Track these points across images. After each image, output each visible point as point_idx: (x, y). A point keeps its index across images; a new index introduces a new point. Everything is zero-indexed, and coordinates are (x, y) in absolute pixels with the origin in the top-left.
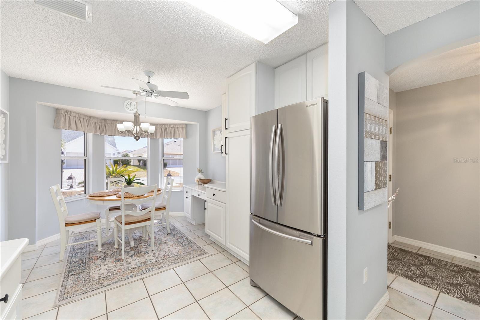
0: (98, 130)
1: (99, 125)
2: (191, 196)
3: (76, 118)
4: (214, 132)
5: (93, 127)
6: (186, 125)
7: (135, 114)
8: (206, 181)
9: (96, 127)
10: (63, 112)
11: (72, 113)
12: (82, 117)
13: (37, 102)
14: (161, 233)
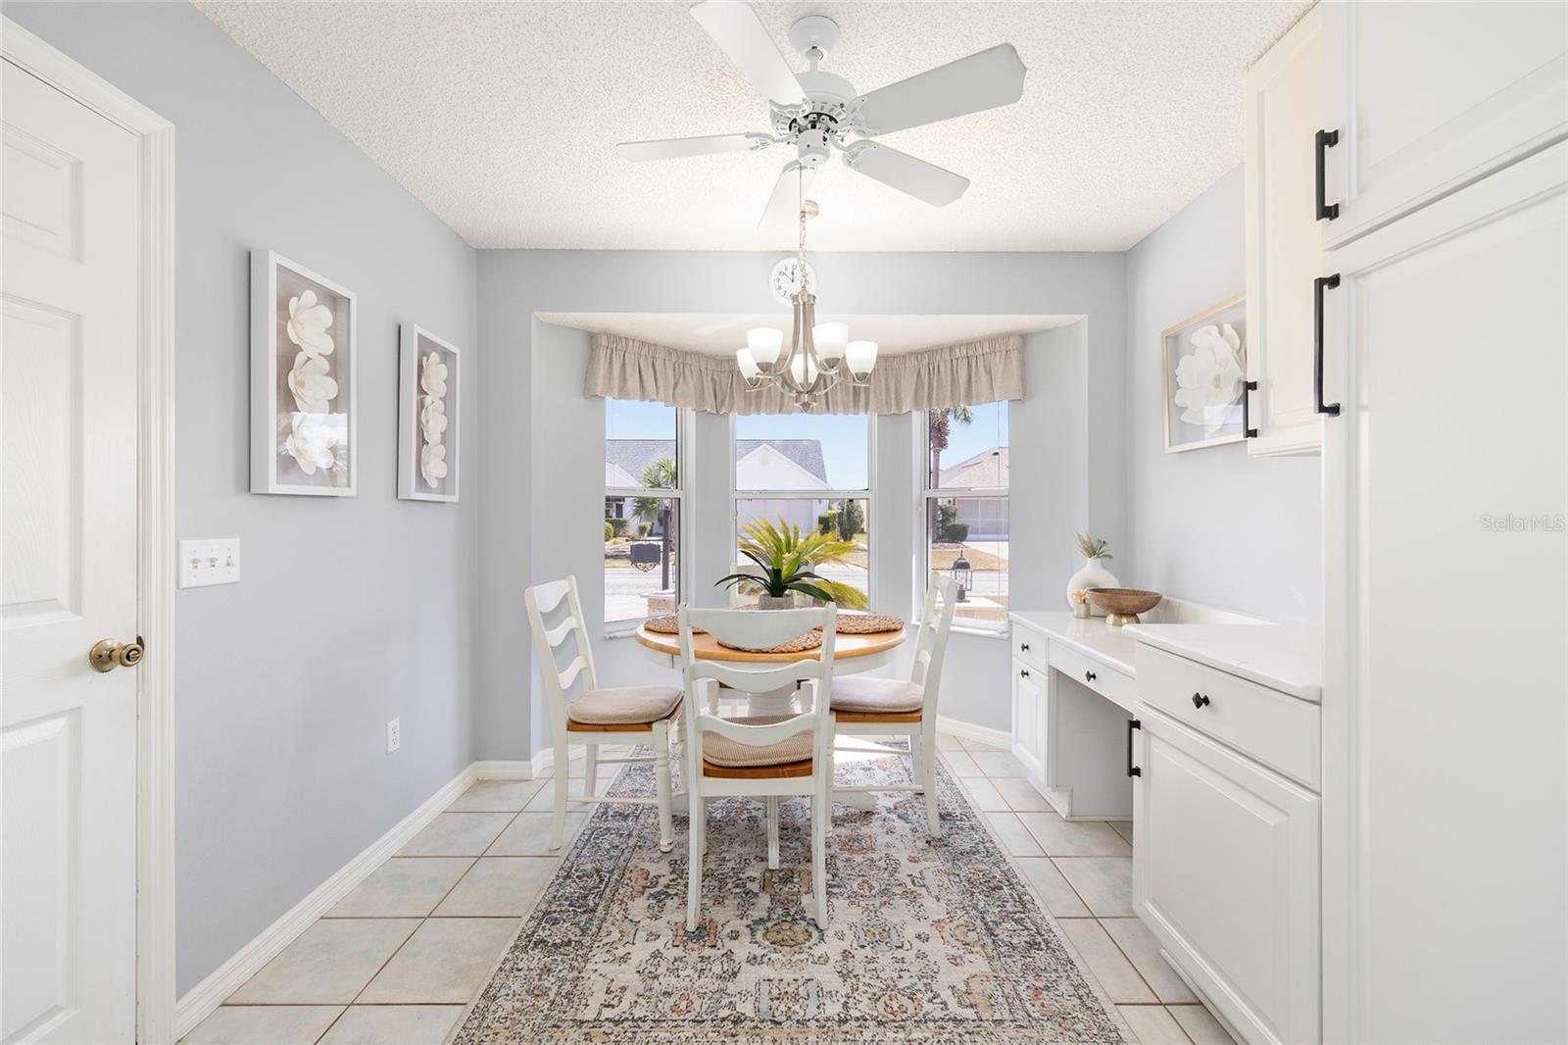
0: (708, 399)
1: (712, 379)
2: (1045, 670)
3: (642, 359)
4: (1174, 343)
5: (692, 388)
6: (1024, 337)
7: (795, 298)
8: (1128, 602)
9: (703, 393)
10: (604, 342)
11: (631, 343)
12: (661, 355)
13: (537, 313)
14: (899, 824)
